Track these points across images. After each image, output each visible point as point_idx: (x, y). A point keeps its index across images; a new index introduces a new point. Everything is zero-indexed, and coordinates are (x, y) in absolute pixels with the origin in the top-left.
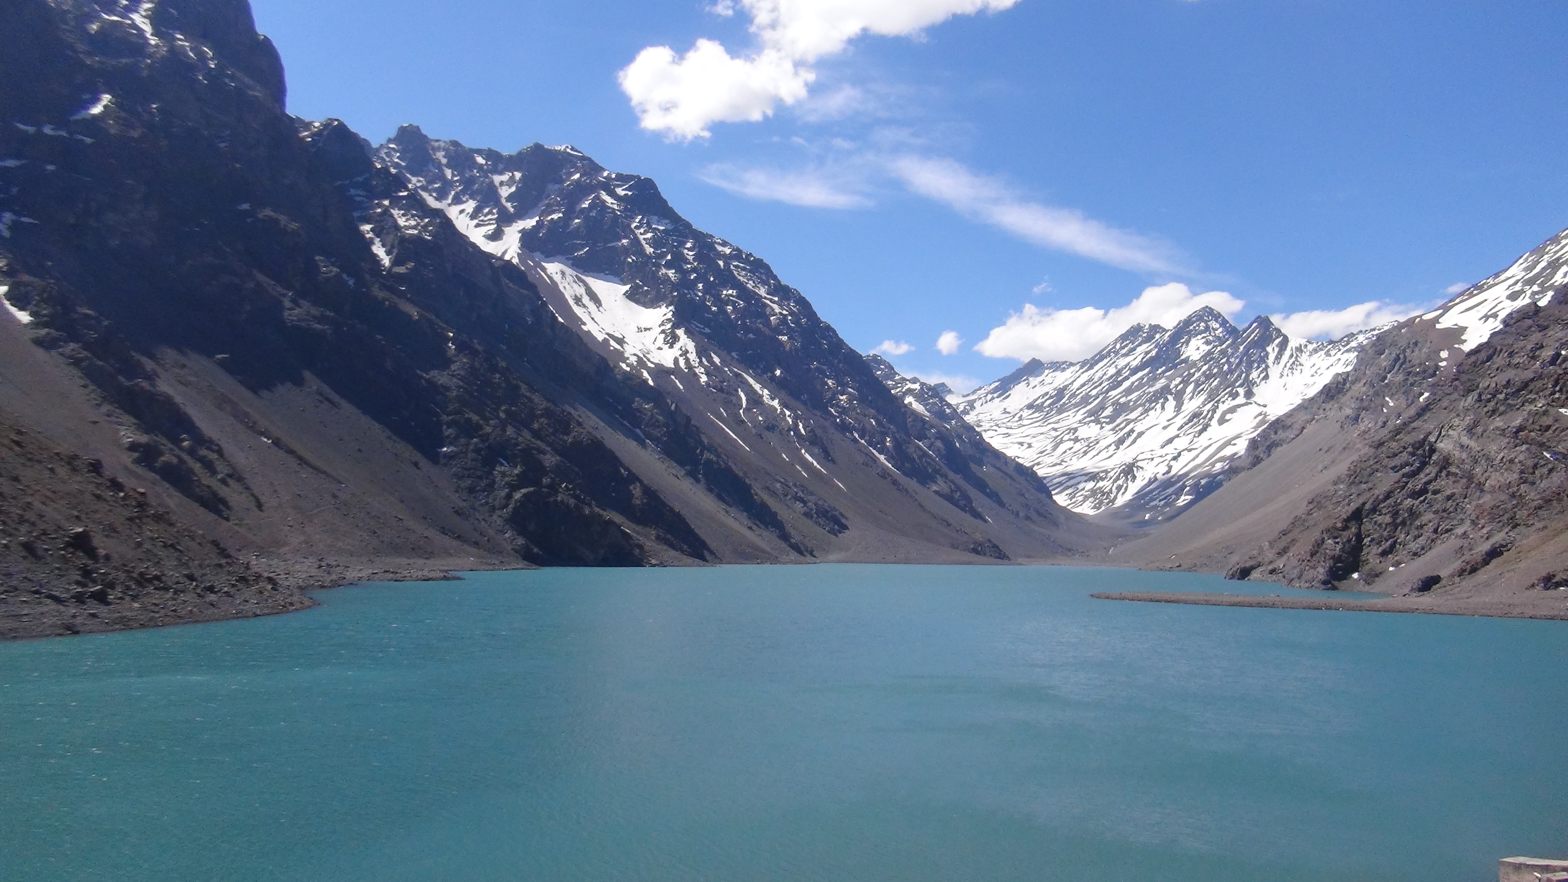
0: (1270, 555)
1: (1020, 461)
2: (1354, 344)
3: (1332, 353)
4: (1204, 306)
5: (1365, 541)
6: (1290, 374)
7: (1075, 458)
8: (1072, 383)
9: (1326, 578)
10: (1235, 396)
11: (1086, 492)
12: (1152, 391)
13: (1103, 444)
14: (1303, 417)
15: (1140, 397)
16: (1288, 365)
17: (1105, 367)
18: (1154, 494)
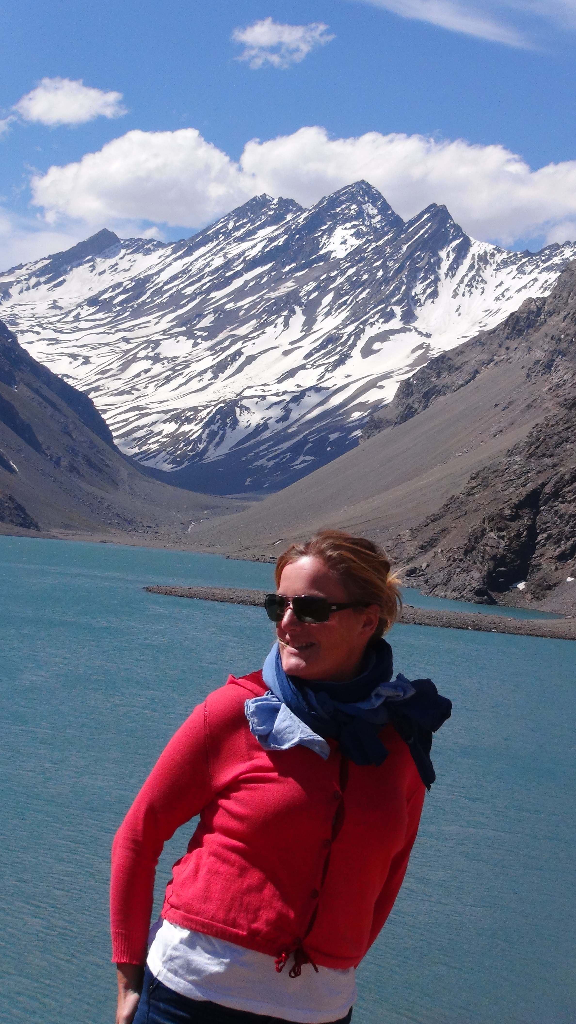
0: (410, 548)
1: (70, 382)
2: (557, 260)
3: (528, 269)
4: (359, 180)
5: (540, 537)
6: (467, 294)
7: (152, 386)
8: (158, 273)
9: (481, 586)
10: (388, 316)
11: (163, 437)
12: (273, 297)
13: (196, 368)
14: (479, 355)
15: (254, 305)
16: (466, 280)
17: (209, 254)
18: (261, 448)
